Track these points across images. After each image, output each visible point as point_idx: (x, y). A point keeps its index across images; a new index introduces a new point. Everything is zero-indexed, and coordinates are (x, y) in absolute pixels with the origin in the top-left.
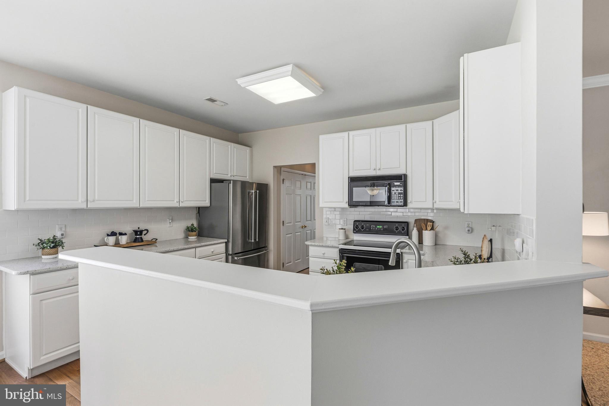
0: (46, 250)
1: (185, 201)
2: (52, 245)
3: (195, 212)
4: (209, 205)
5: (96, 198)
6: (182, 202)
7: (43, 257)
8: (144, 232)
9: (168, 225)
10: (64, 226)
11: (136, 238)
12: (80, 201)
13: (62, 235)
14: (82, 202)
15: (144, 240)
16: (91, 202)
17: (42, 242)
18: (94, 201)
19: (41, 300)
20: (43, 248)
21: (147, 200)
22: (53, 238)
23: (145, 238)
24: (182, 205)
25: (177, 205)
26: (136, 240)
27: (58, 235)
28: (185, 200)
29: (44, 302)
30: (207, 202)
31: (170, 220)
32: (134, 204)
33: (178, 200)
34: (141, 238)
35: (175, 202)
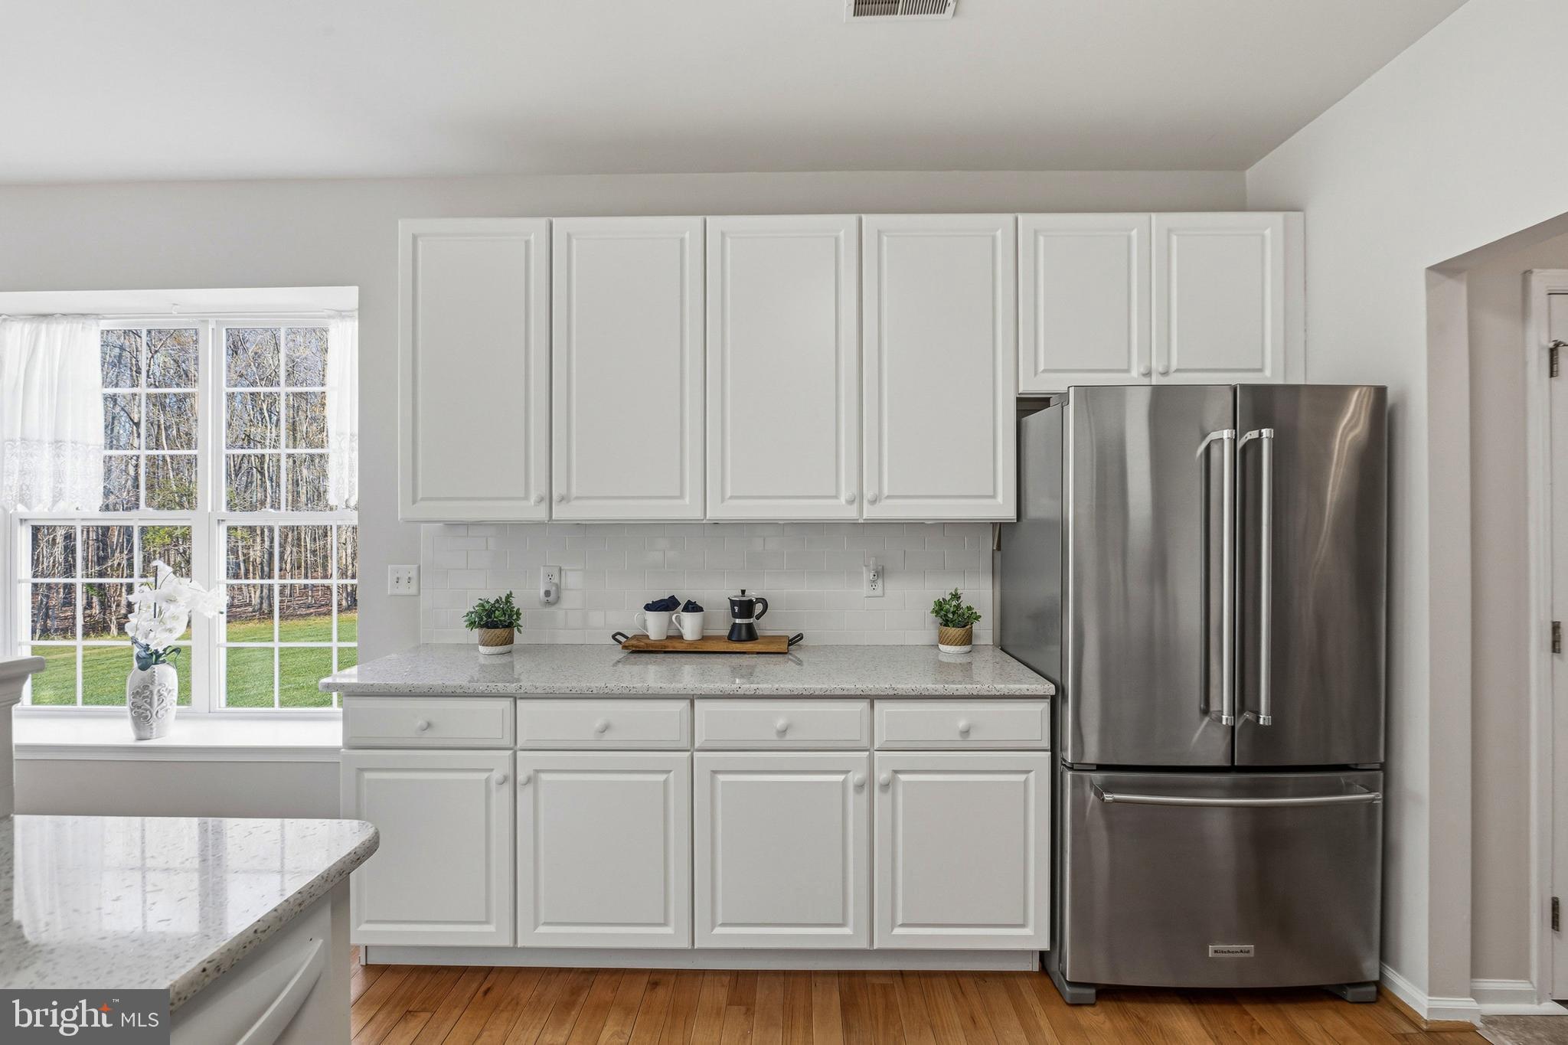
1: (889, 497)
3: (988, 544)
4: (1011, 514)
5: (574, 493)
6: (872, 502)
8: (759, 608)
9: (865, 589)
10: (558, 569)
11: (734, 624)
12: (532, 501)
13: (547, 594)
14: (538, 503)
15: (759, 633)
16: (559, 503)
18: (566, 500)
19: (360, 770)
21: (730, 495)
23: (767, 626)
24: (870, 513)
25: (851, 513)
26: (735, 634)
28: (885, 492)
29: (367, 776)
30: (1003, 501)
31: (870, 572)
32: (686, 509)
33: (854, 495)
34: (750, 627)
35: (843, 499)
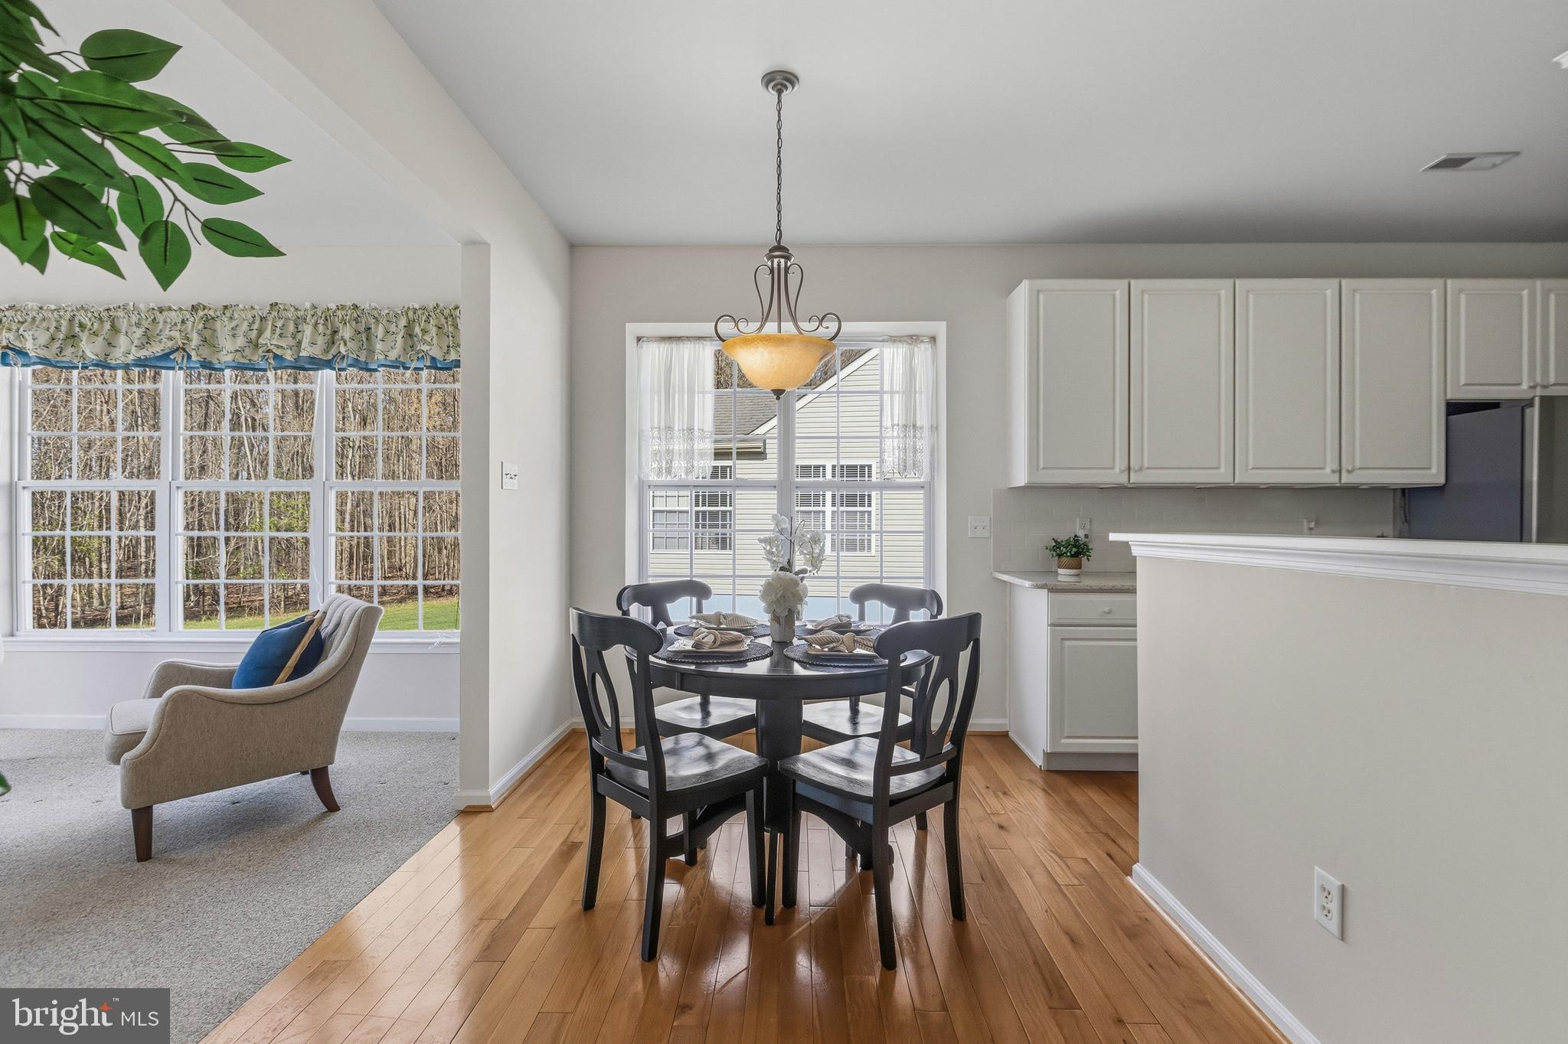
0: (1064, 559)
1: (1360, 469)
2: (1074, 550)
3: (1391, 503)
4: (1441, 480)
5: (1146, 465)
6: (1349, 472)
7: (1060, 571)
10: (1088, 521)
12: (1117, 470)
13: (1086, 536)
14: (1121, 472)
16: (1136, 471)
17: (1058, 544)
18: (1141, 469)
19: (1063, 639)
20: (1060, 555)
21: (1251, 467)
22: (1074, 539)
24: (1348, 480)
25: (1334, 479)
27: (1081, 534)
28: (1358, 465)
29: (1067, 643)
30: (1434, 470)
31: (1309, 521)
32: (1221, 475)
33: (1336, 467)
35: (1328, 470)
